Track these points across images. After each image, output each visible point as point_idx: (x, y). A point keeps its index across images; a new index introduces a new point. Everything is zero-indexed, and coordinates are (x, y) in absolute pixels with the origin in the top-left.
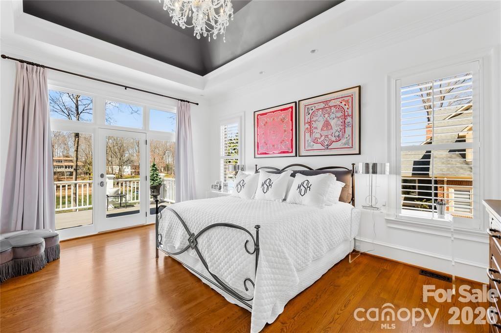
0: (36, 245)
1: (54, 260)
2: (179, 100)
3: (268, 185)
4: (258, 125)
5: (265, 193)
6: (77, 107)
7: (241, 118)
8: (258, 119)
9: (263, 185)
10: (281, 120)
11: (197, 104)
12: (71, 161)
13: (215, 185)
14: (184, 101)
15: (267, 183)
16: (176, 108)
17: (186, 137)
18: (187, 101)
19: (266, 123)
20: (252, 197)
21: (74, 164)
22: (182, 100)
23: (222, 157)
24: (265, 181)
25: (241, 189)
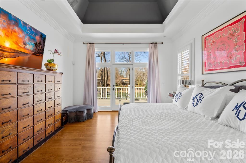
0: (82, 112)
1: (90, 119)
2: (150, 43)
3: (199, 99)
4: (205, 47)
5: (194, 106)
6: (130, 59)
7: (192, 44)
8: (205, 41)
9: (194, 99)
10: (231, 34)
11: (162, 43)
12: (128, 80)
13: (171, 94)
14: (153, 43)
15: (198, 97)
16: (148, 48)
17: (154, 64)
18: (155, 43)
19: (214, 42)
20: (185, 108)
21: (129, 81)
22: (151, 43)
23: (179, 75)
24: (197, 95)
25: (177, 100)
